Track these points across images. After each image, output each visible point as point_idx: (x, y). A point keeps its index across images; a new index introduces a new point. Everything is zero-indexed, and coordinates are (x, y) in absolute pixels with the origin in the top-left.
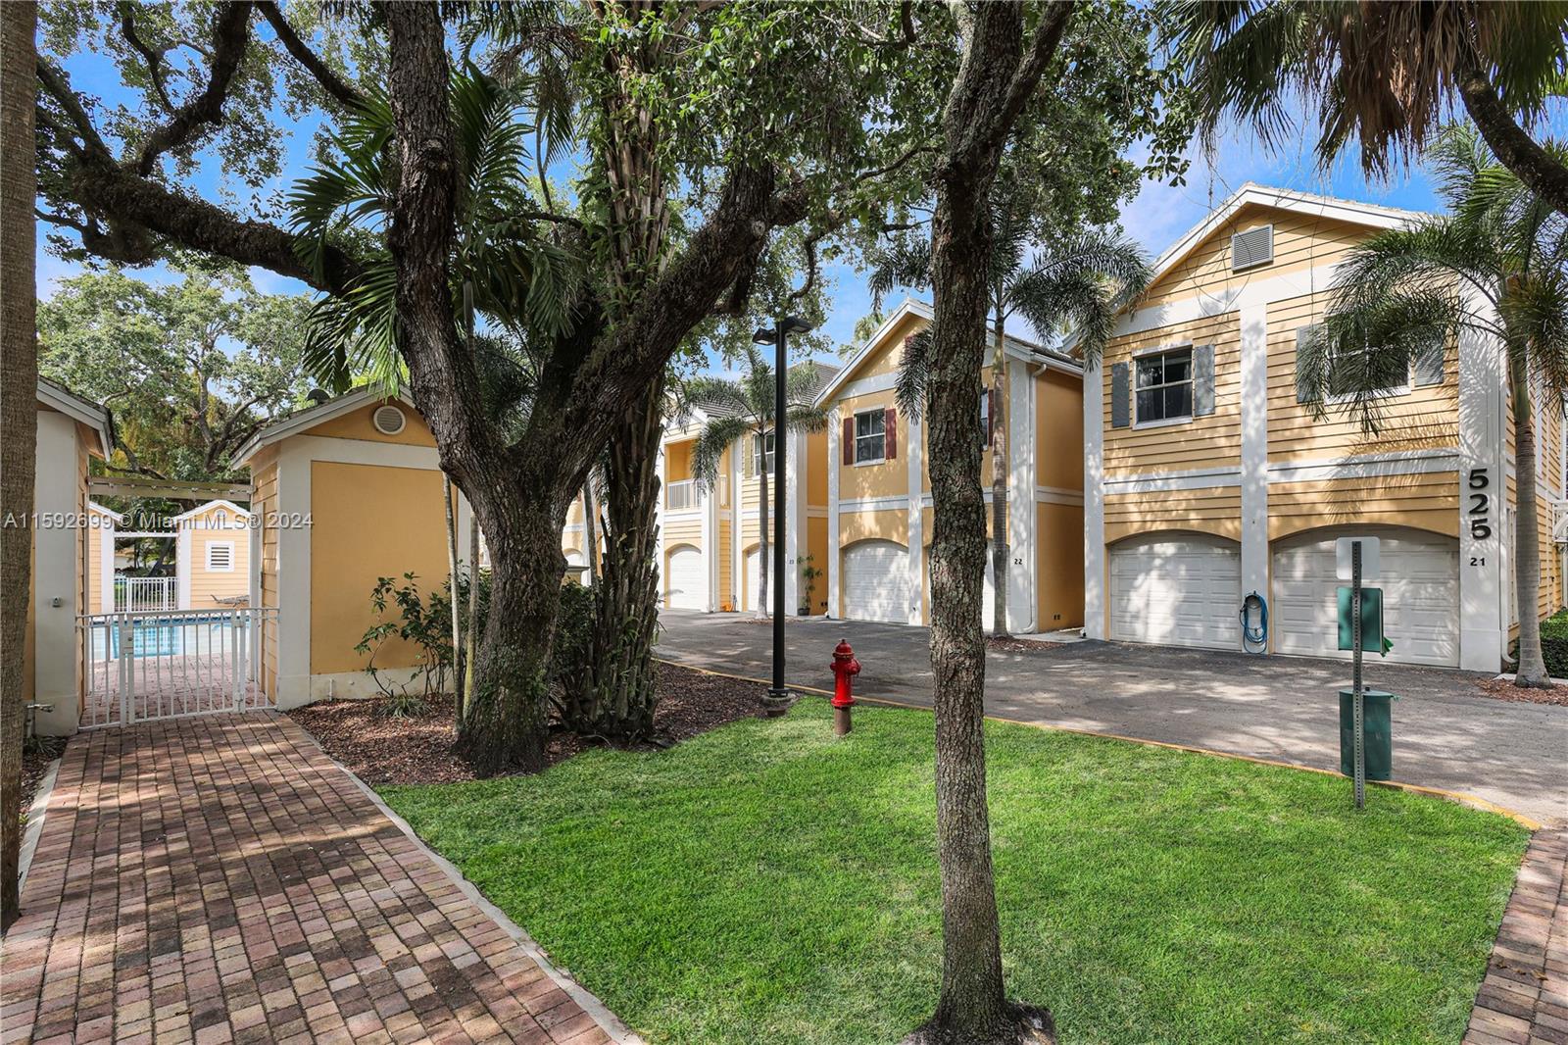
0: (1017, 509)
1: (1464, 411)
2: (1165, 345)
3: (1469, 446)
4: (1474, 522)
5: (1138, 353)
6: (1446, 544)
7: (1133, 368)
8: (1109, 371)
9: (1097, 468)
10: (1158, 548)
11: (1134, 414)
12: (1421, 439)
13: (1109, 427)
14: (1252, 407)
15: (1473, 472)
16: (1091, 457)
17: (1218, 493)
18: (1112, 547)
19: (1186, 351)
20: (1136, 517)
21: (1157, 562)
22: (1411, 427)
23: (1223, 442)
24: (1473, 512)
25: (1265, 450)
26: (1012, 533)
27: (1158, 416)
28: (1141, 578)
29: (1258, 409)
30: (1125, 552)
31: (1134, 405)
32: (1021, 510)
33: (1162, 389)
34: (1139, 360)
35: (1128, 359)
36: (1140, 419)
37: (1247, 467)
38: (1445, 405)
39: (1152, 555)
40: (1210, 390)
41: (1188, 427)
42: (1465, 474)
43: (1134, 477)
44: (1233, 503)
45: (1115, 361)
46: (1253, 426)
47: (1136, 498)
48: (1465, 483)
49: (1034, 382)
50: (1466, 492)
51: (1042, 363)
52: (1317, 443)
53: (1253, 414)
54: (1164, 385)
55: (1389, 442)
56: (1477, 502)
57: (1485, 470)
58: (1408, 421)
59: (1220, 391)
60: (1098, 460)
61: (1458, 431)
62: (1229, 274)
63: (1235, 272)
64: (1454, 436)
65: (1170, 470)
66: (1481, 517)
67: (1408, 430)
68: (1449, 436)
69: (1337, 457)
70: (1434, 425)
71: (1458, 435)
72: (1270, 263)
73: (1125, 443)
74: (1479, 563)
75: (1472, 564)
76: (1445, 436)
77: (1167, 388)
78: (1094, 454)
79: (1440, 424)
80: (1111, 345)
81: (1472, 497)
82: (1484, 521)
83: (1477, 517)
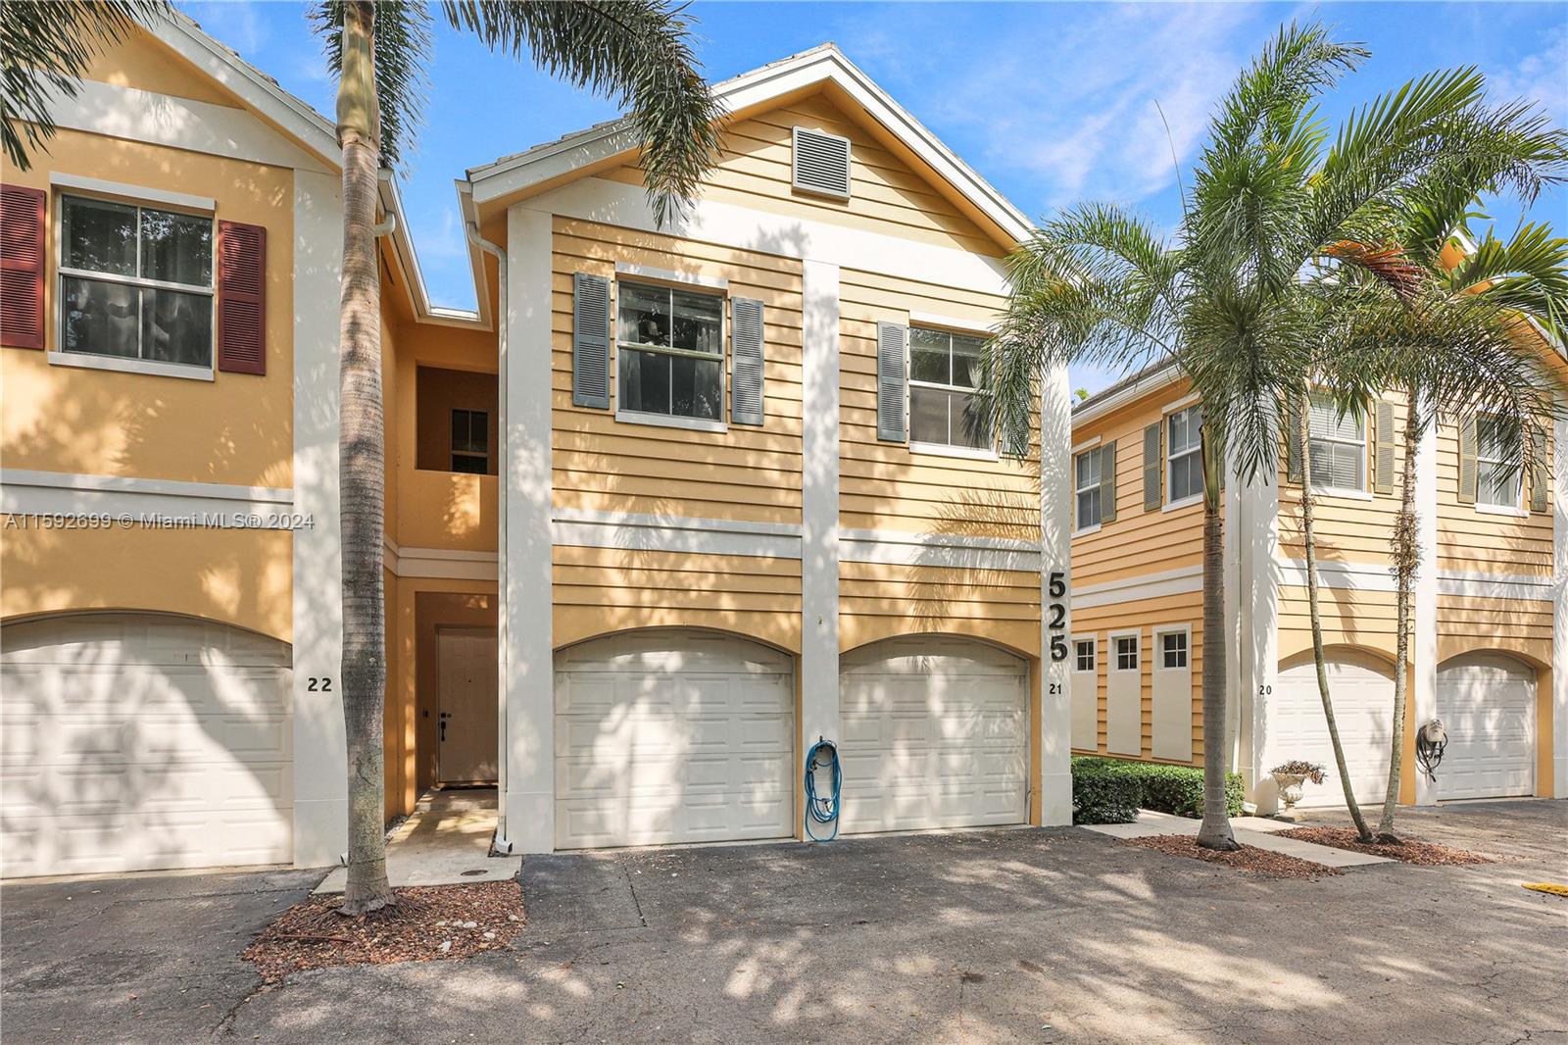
1: (1046, 494)
3: (1049, 541)
4: (1054, 639)
5: (626, 269)
6: (1014, 666)
7: (614, 291)
8: (565, 285)
9: (538, 479)
10: (652, 658)
11: (615, 388)
12: (1007, 524)
13: (565, 402)
14: (820, 429)
15: (1054, 575)
16: (523, 453)
17: (766, 565)
19: (712, 300)
20: (623, 597)
21: (649, 683)
22: (997, 507)
23: (775, 477)
24: (1053, 626)
25: (835, 507)
27: (660, 407)
28: (617, 713)
29: (828, 434)
30: (585, 667)
31: (615, 369)
33: (667, 356)
34: (625, 283)
35: (608, 273)
36: (628, 404)
37: (812, 527)
38: (1027, 485)
39: (638, 671)
40: (758, 384)
41: (720, 440)
42: (1046, 576)
43: (618, 516)
44: (790, 586)
45: (584, 268)
46: (820, 462)
47: (620, 558)
48: (1046, 587)
50: (1047, 601)
52: (901, 507)
53: (821, 440)
54: (671, 349)
55: (977, 522)
57: (1062, 575)
58: (995, 499)
59: (770, 389)
60: (540, 463)
61: (1039, 522)
62: (785, 191)
63: (796, 192)
64: (1035, 526)
65: (688, 514)
66: (1059, 633)
67: (995, 509)
68: (1031, 526)
69: (923, 532)
70: (1018, 509)
71: (1039, 526)
72: (844, 202)
73: (598, 444)
74: (1056, 690)
75: (1051, 692)
76: (1028, 525)
77: (675, 357)
78: (532, 450)
79: (1022, 509)
80: (570, 232)
81: (1052, 607)
82: (1063, 637)
83: (1055, 633)
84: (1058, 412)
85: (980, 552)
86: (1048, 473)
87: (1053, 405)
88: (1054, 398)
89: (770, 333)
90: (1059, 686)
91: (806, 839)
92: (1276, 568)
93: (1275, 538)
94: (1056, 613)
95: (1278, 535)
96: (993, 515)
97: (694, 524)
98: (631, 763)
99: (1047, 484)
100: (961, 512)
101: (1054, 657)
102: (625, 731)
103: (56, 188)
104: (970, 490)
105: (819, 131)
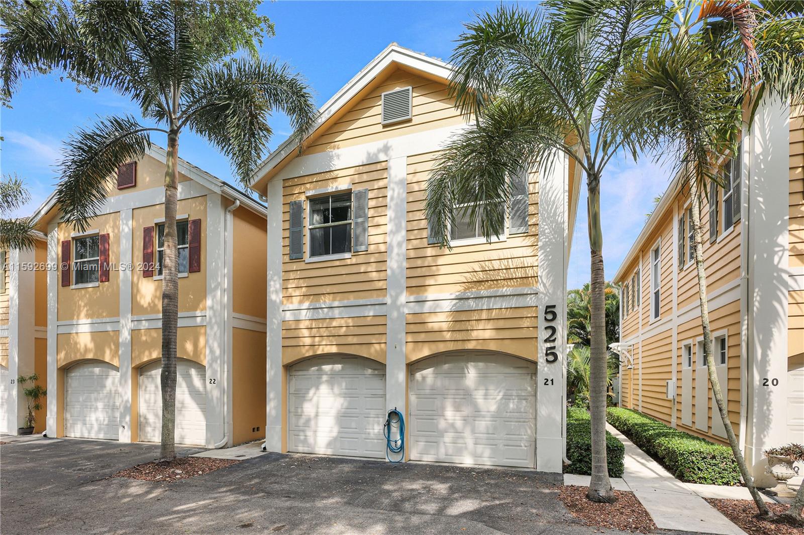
0: (212, 328)
1: (541, 255)
2: (332, 187)
3: (544, 285)
4: (547, 349)
5: (310, 193)
6: (528, 367)
7: (307, 206)
8: (287, 208)
9: (277, 292)
10: (327, 368)
11: (307, 248)
12: (513, 279)
13: (287, 259)
14: (395, 243)
15: (548, 307)
16: (272, 283)
17: (369, 321)
18: (290, 368)
19: (346, 195)
20: (308, 341)
21: (325, 378)
22: (506, 269)
23: (374, 276)
24: (546, 341)
25: (404, 283)
26: (208, 351)
27: (327, 252)
28: (312, 392)
29: (400, 247)
30: (300, 373)
31: (307, 240)
32: (216, 328)
33: (329, 227)
34: (313, 200)
35: (303, 198)
36: (313, 254)
37: (391, 296)
38: (529, 251)
39: (321, 373)
40: (365, 230)
41: (349, 262)
42: (542, 309)
43: (306, 305)
44: (380, 330)
45: (293, 199)
46: (395, 263)
47: (307, 324)
48: (541, 315)
49: (230, 217)
50: (542, 324)
51: (235, 199)
52: (441, 279)
53: (396, 250)
54: (330, 224)
55: (491, 281)
57: (554, 306)
58: (504, 264)
59: (372, 231)
60: (278, 286)
61: (537, 273)
62: (379, 128)
63: (385, 127)
64: (534, 277)
65: (334, 300)
66: (552, 345)
67: (504, 271)
68: (531, 277)
69: (455, 291)
70: (522, 268)
71: (537, 277)
72: (410, 121)
73: (299, 274)
74: (549, 382)
75: (545, 384)
76: (528, 277)
77: (333, 227)
78: (275, 281)
79: (525, 267)
80: (289, 184)
81: (546, 328)
82: (554, 348)
83: (548, 345)
84: (552, 199)
85: (493, 299)
86: (544, 240)
87: (548, 196)
88: (549, 191)
89: (372, 203)
90: (552, 380)
91: (387, 460)
92: (785, 277)
93: (784, 250)
94: (550, 332)
95: (788, 247)
96: (502, 275)
97: (336, 304)
98: (317, 415)
99: (541, 248)
100: (481, 276)
101: (547, 361)
102: (315, 399)
103: (156, 224)
104: (487, 262)
105: (396, 89)
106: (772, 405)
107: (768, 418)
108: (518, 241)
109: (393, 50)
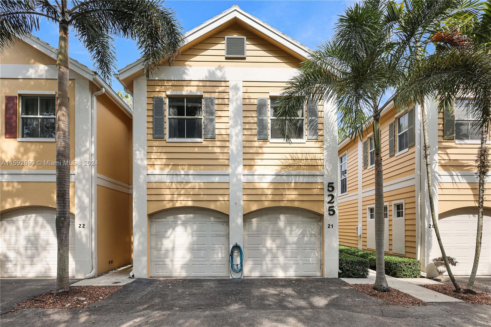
1: (326, 153)
2: (186, 91)
3: (327, 170)
4: (330, 207)
5: (168, 93)
6: (316, 218)
7: (167, 101)
8: (151, 101)
9: (142, 160)
11: (167, 131)
12: (309, 165)
13: (151, 137)
15: (329, 183)
18: (152, 216)
19: (198, 99)
20: (168, 197)
22: (306, 159)
23: (220, 156)
24: (329, 203)
25: (241, 162)
27: (182, 136)
30: (160, 220)
31: (167, 125)
33: (184, 119)
34: (170, 98)
35: (164, 95)
36: (170, 137)
38: (318, 150)
41: (201, 145)
42: (326, 184)
43: (167, 171)
44: (225, 192)
45: (156, 95)
47: (169, 185)
48: (326, 188)
49: (95, 99)
50: (326, 193)
51: (102, 87)
54: (185, 117)
55: (297, 165)
56: (330, 198)
57: (333, 183)
58: (305, 156)
60: (143, 156)
61: (323, 163)
62: (223, 59)
63: (227, 58)
64: (322, 165)
66: (332, 205)
68: (320, 165)
69: (275, 170)
70: (314, 159)
71: (323, 165)
72: (244, 58)
73: (160, 150)
75: (328, 227)
76: (318, 165)
77: (187, 119)
78: (140, 152)
79: (316, 159)
80: (151, 84)
81: (329, 195)
82: (333, 207)
83: (330, 205)
84: (331, 122)
85: (298, 176)
86: (327, 144)
87: (329, 119)
88: (329, 117)
90: (332, 225)
91: (231, 278)
92: (437, 175)
93: (436, 163)
95: (438, 161)
96: (303, 163)
97: (191, 172)
99: (326, 149)
100: (291, 162)
101: (329, 214)
103: (19, 95)
104: (294, 154)
105: (235, 36)
106: (433, 237)
107: (431, 243)
108: (312, 144)
109: (235, 10)
